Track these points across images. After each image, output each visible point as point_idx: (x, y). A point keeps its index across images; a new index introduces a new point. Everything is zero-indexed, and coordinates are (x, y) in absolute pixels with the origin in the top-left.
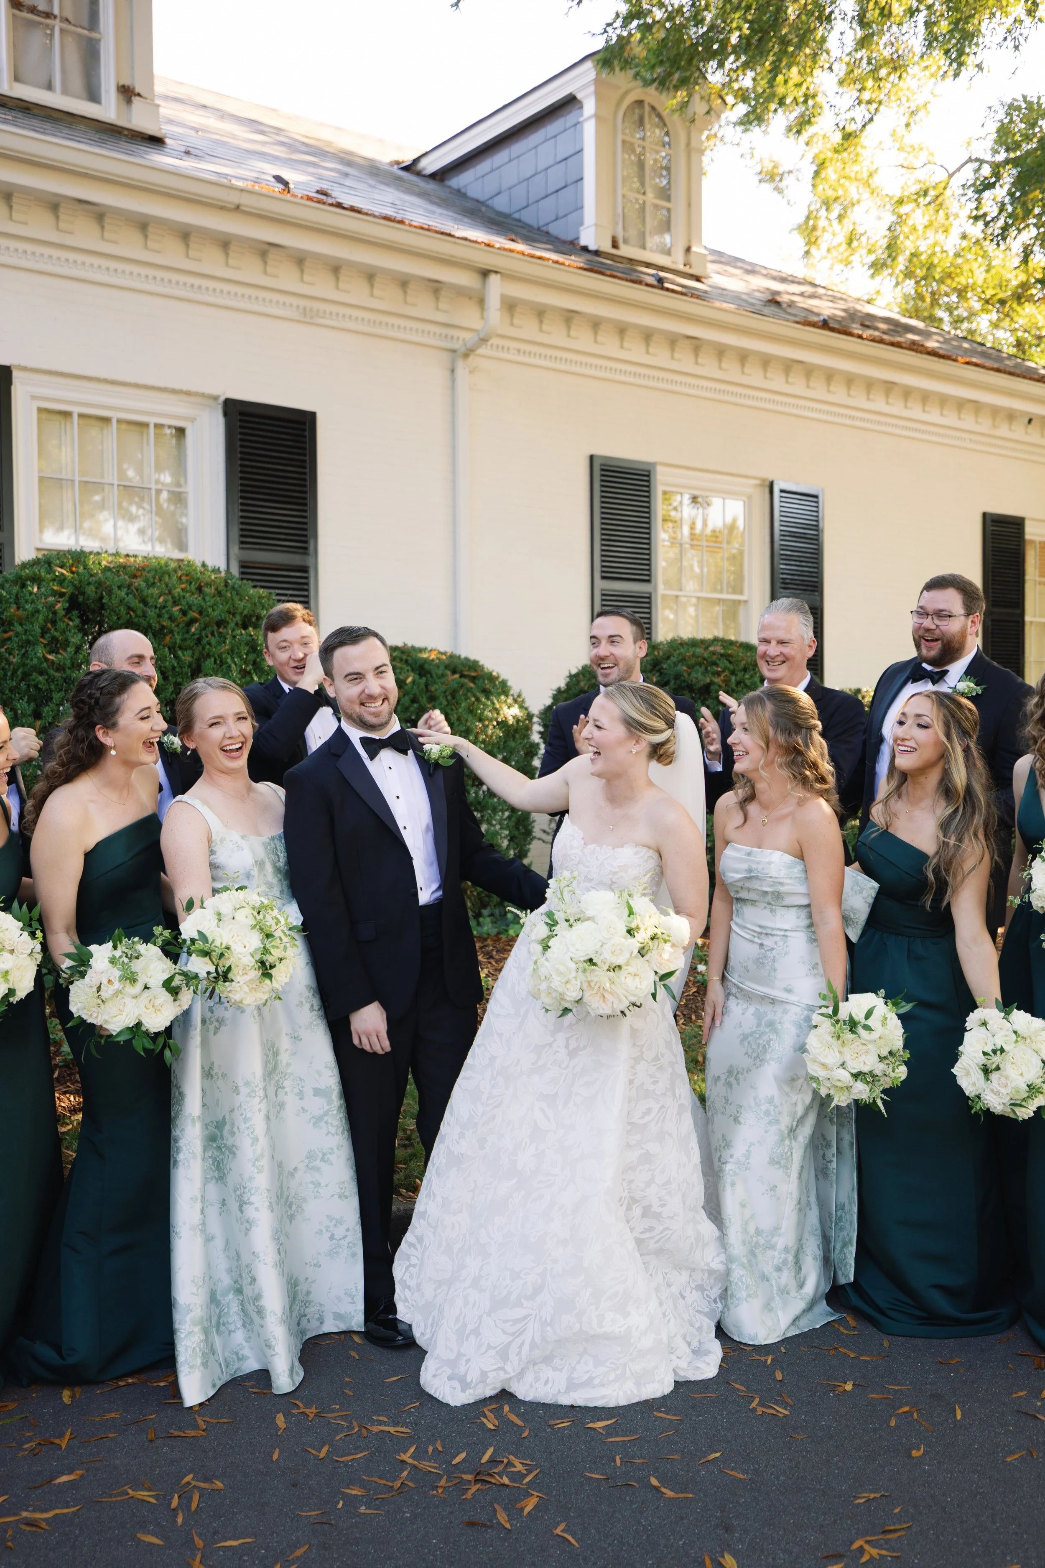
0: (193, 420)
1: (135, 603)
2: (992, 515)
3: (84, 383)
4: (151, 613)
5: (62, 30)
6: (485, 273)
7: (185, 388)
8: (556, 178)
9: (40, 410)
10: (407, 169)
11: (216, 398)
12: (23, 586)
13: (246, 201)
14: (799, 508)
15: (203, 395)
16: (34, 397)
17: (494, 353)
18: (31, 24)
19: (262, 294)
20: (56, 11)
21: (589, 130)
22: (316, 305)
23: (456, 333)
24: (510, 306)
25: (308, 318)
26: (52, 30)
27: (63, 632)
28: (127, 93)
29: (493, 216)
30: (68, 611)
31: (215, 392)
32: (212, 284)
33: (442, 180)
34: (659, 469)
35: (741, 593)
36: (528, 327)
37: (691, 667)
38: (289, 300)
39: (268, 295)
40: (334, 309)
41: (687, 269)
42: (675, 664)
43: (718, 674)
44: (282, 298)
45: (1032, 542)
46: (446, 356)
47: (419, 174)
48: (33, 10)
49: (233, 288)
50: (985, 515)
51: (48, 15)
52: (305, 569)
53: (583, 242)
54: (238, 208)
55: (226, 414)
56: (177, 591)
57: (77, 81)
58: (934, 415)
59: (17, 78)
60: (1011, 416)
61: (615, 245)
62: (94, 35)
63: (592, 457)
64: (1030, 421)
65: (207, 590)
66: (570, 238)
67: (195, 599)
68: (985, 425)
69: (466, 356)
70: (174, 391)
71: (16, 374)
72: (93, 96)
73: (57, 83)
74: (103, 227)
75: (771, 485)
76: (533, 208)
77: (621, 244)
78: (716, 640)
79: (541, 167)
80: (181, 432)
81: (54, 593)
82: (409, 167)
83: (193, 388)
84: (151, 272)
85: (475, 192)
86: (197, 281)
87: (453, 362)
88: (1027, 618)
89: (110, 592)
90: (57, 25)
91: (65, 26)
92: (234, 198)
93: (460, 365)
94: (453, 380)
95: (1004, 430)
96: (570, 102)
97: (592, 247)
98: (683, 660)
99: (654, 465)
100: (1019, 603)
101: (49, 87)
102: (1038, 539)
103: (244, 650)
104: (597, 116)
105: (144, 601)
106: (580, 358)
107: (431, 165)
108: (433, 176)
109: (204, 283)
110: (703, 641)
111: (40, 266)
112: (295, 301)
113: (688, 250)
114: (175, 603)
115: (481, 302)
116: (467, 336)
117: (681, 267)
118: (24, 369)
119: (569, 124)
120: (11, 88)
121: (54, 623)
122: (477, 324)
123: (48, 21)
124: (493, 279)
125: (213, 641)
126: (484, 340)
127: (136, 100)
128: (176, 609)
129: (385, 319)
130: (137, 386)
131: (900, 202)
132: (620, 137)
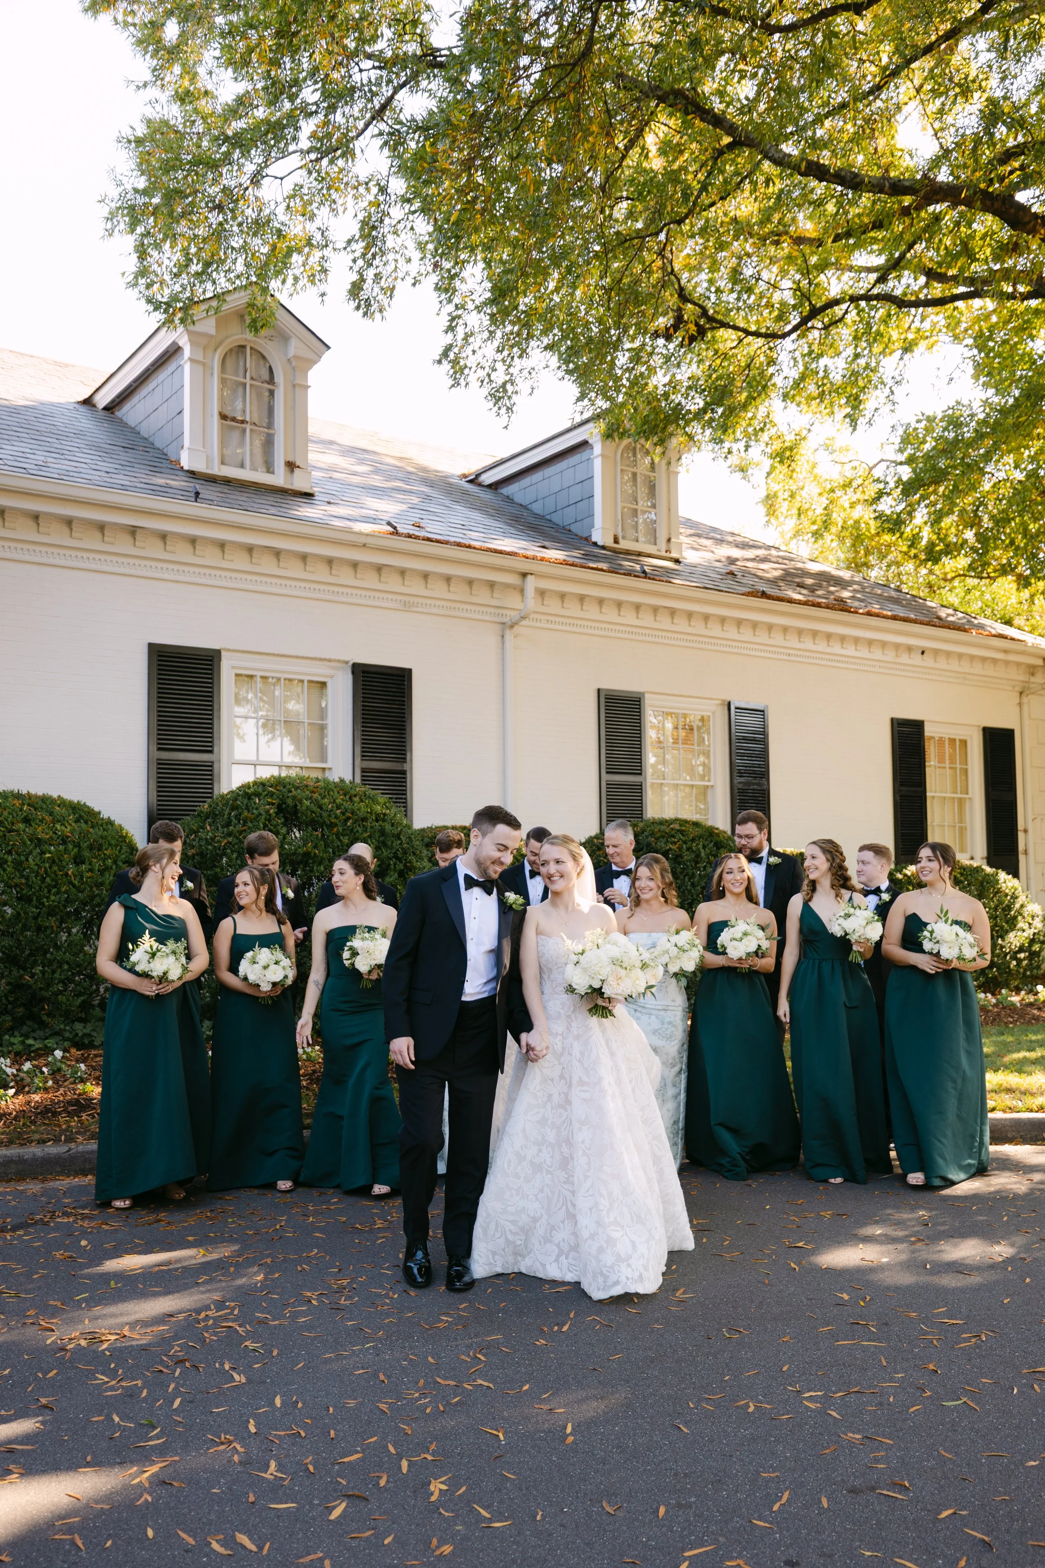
0: (332, 677)
1: (315, 809)
2: (898, 719)
3: (265, 657)
4: (325, 814)
5: (251, 430)
6: (524, 575)
7: (327, 657)
8: (576, 493)
9: (237, 675)
10: (471, 481)
11: (347, 663)
12: (249, 798)
13: (369, 540)
14: (751, 722)
15: (339, 661)
16: (233, 667)
17: (531, 623)
18: (231, 428)
19: (377, 594)
20: (248, 419)
21: (598, 464)
22: (412, 599)
23: (504, 612)
24: (542, 593)
25: (407, 607)
26: (244, 431)
27: (275, 827)
28: (291, 466)
29: (531, 519)
30: (277, 813)
31: (346, 659)
32: (345, 590)
33: (496, 489)
34: (647, 696)
35: (709, 781)
36: (553, 606)
37: (657, 839)
38: (394, 597)
39: (381, 595)
40: (425, 601)
41: (668, 555)
42: (647, 837)
43: (675, 843)
44: (390, 596)
45: (932, 738)
46: (498, 628)
47: (480, 485)
48: (234, 419)
49: (359, 592)
50: (892, 720)
51: (243, 422)
52: (404, 772)
53: (594, 540)
54: (365, 545)
55: (353, 673)
56: (338, 801)
57: (259, 459)
58: (850, 650)
59: (223, 463)
60: (910, 649)
61: (616, 541)
62: (271, 431)
63: (599, 690)
64: (923, 653)
65: (355, 799)
66: (585, 535)
67: (347, 805)
68: (890, 655)
69: (512, 627)
70: (321, 659)
71: (223, 653)
72: (270, 469)
73: (248, 463)
74: (279, 560)
75: (729, 704)
76: (560, 513)
77: (621, 540)
78: (676, 820)
79: (566, 485)
80: (323, 684)
81: (269, 803)
82: (474, 481)
83: (332, 657)
84: (308, 585)
85: (519, 498)
86: (336, 589)
87: (503, 630)
88: (928, 794)
89: (301, 802)
90: (248, 427)
91: (254, 427)
92: (363, 540)
93: (508, 633)
94: (503, 643)
95: (905, 658)
96: (584, 445)
97: (600, 543)
98: (652, 834)
99: (643, 694)
100: (921, 783)
101: (242, 466)
102: (937, 736)
103: (377, 835)
104: (602, 455)
105: (320, 807)
106: (590, 624)
107: (489, 478)
108: (490, 486)
109: (341, 590)
110: (666, 821)
111: (240, 586)
112: (399, 597)
113: (669, 540)
114: (338, 808)
115: (522, 591)
116: (513, 613)
117: (663, 554)
118: (229, 650)
119: (584, 458)
120: (219, 470)
121: (269, 821)
122: (520, 606)
123: (243, 425)
124: (529, 577)
125: (360, 830)
126: (523, 618)
127: (296, 470)
128: (338, 812)
129: (457, 605)
130: (298, 657)
131: (832, 491)
132: (619, 468)
